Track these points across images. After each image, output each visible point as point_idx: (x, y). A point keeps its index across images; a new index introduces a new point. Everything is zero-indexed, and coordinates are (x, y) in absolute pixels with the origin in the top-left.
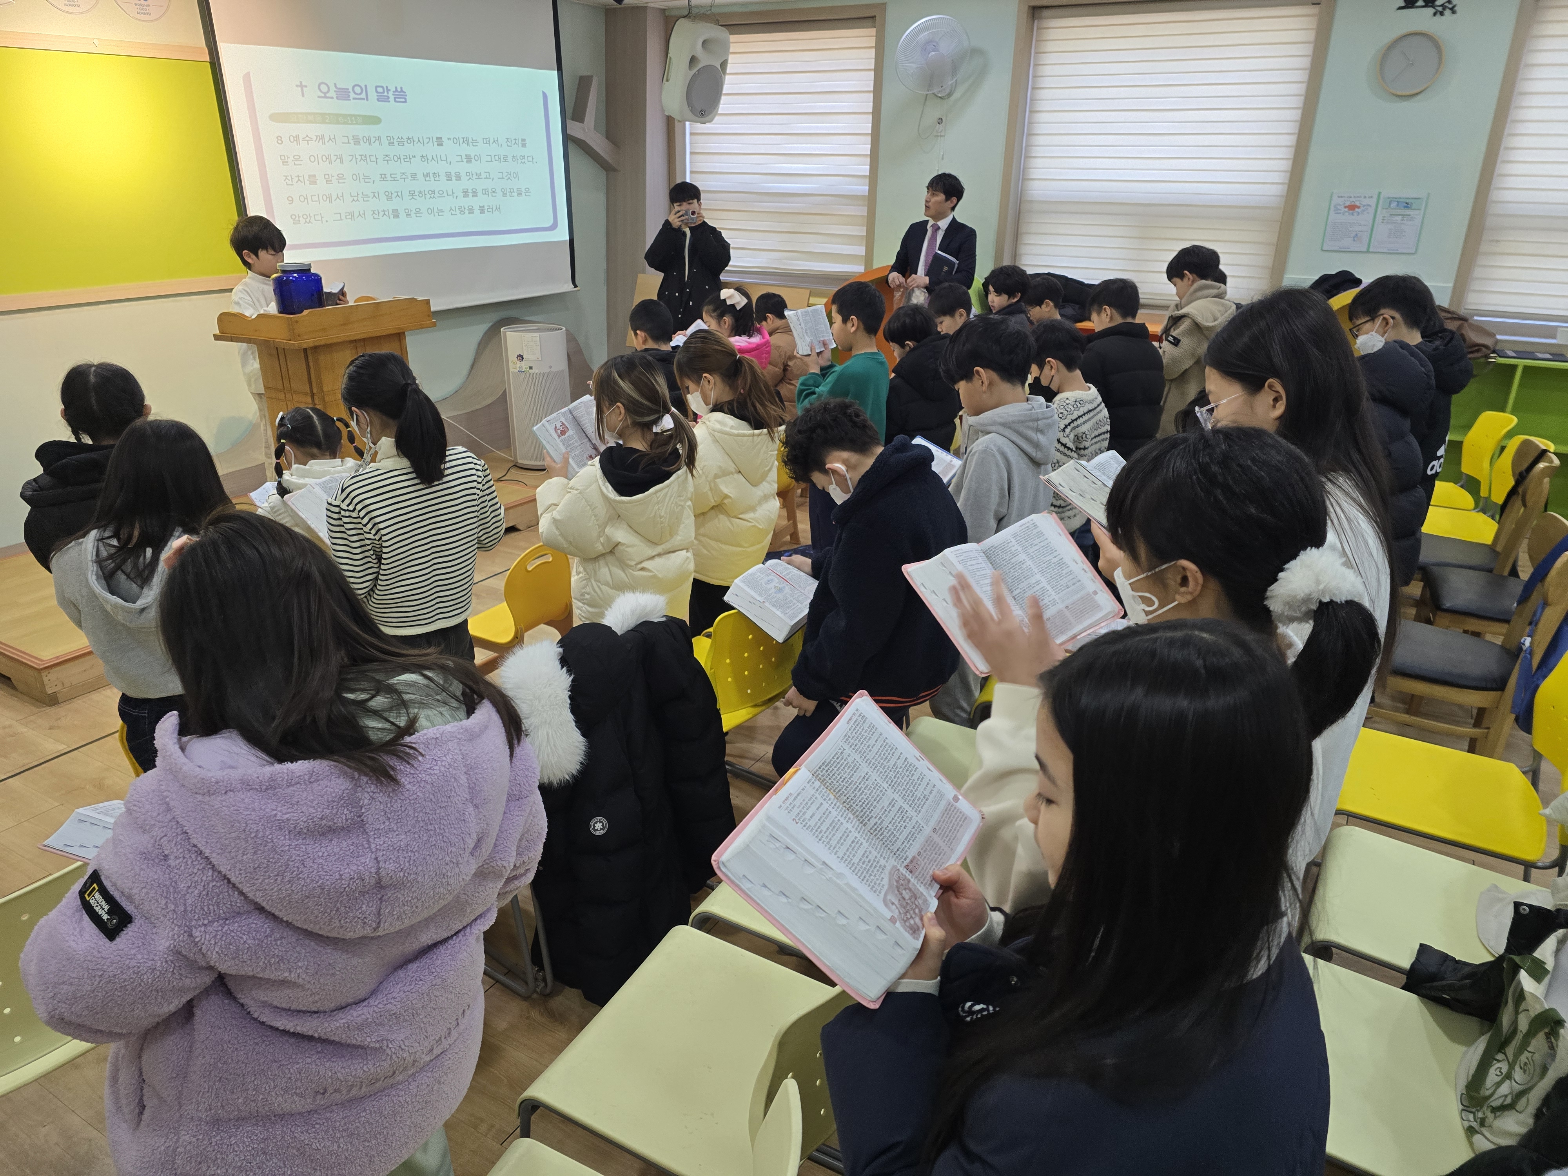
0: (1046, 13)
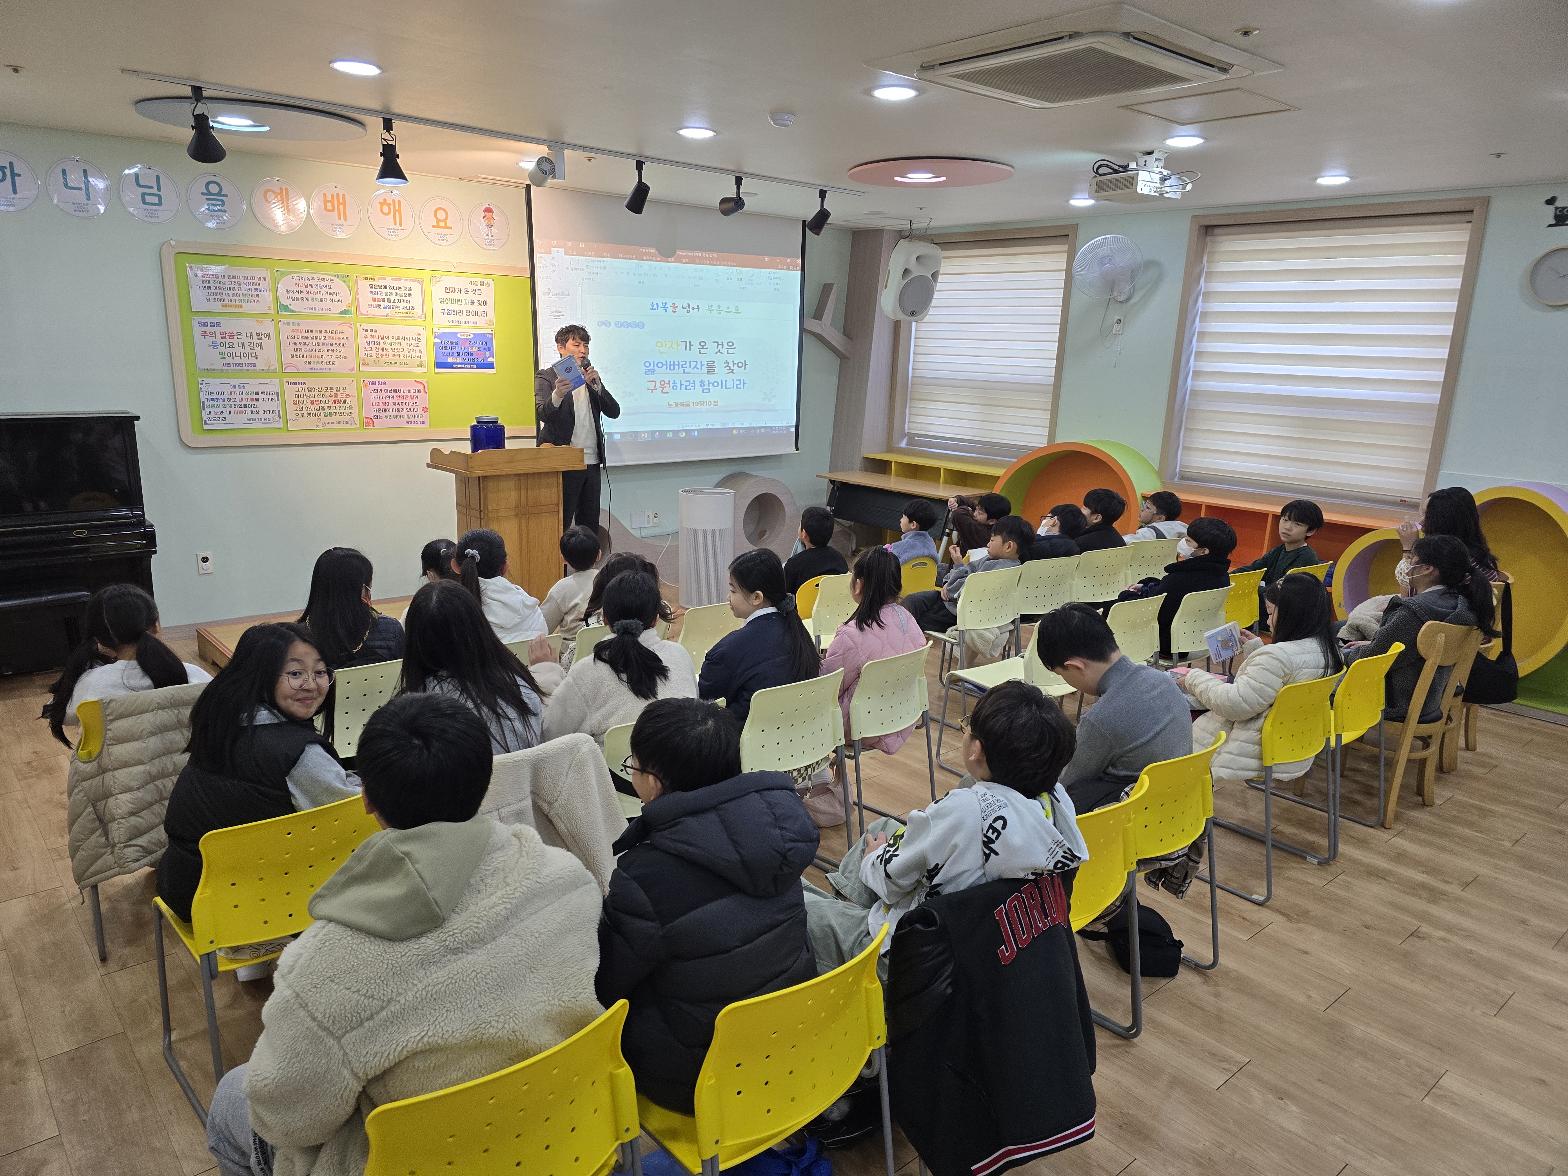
0: (1217, 231)
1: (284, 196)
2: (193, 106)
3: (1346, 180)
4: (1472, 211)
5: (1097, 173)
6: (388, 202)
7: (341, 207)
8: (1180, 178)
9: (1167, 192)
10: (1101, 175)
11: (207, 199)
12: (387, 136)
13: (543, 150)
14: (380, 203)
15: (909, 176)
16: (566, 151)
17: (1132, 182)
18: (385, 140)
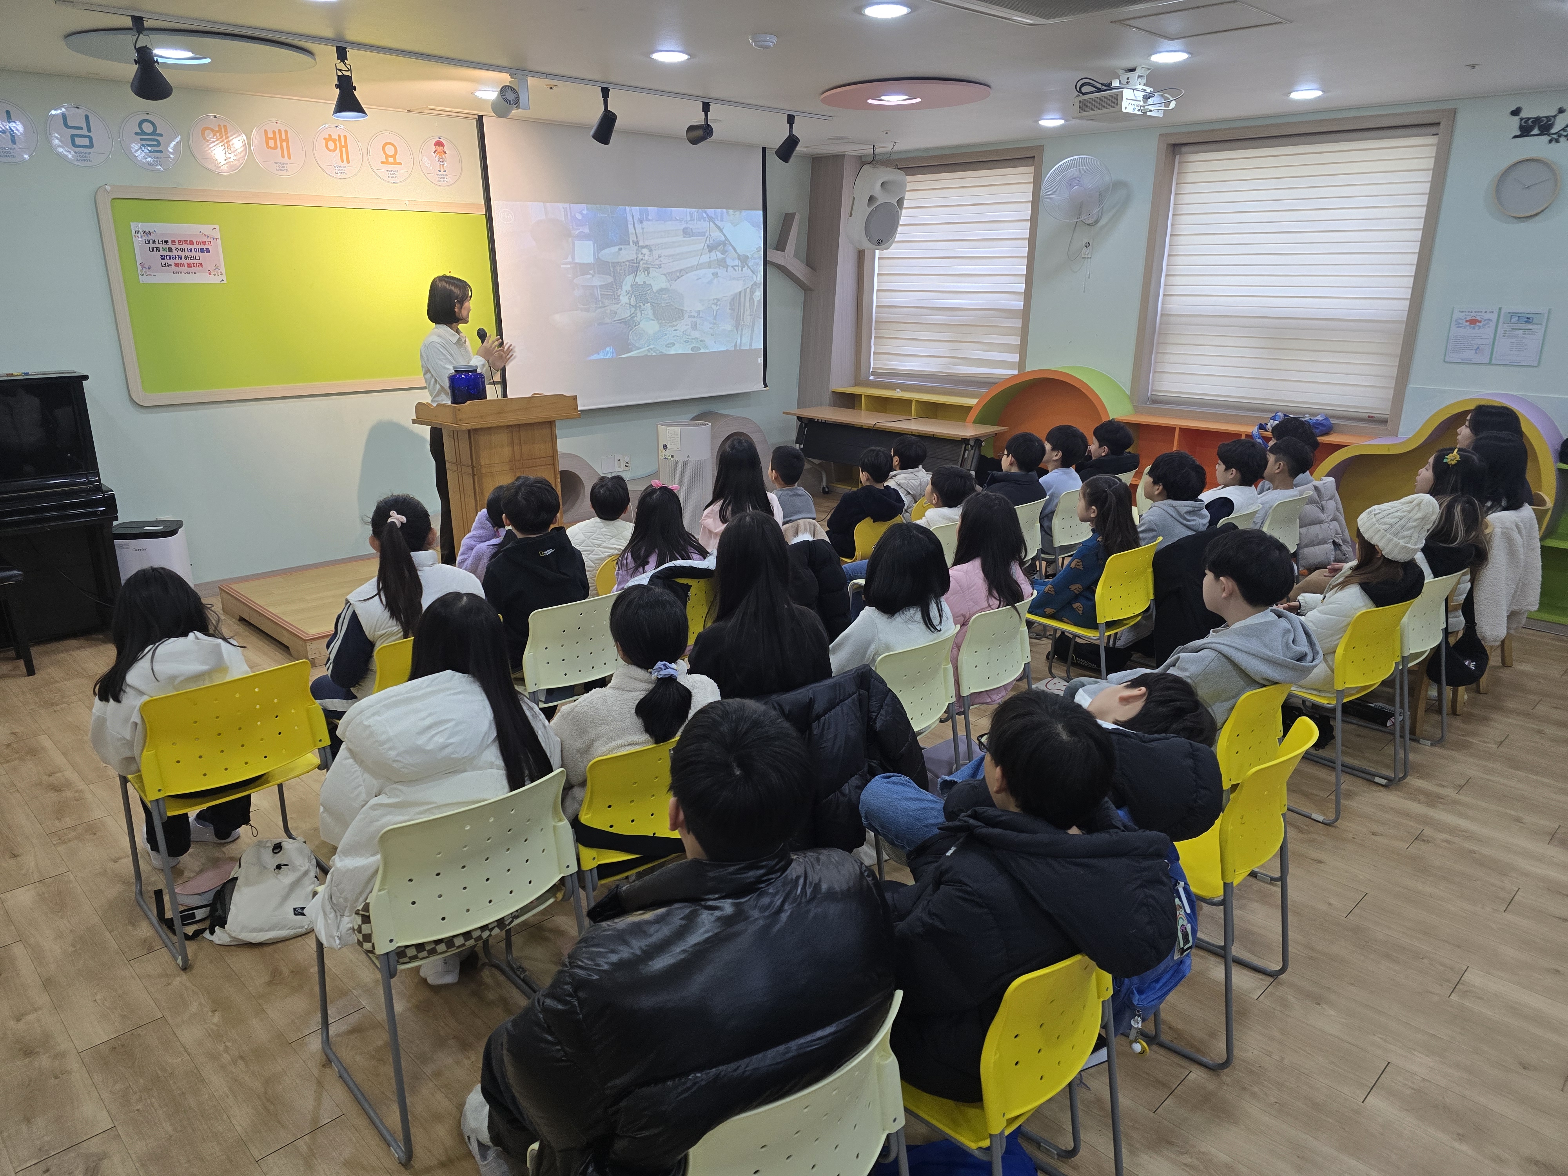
0: (1185, 149)
1: (224, 134)
2: (136, 37)
3: (1319, 93)
4: (1438, 124)
5: (1080, 92)
6: (333, 137)
7: (284, 144)
8: (1162, 96)
9: (1151, 111)
10: (1084, 94)
11: (141, 139)
12: (341, 66)
13: (505, 78)
14: (325, 139)
15: (883, 98)
16: (529, 79)
17: (1117, 100)
18: (340, 70)
